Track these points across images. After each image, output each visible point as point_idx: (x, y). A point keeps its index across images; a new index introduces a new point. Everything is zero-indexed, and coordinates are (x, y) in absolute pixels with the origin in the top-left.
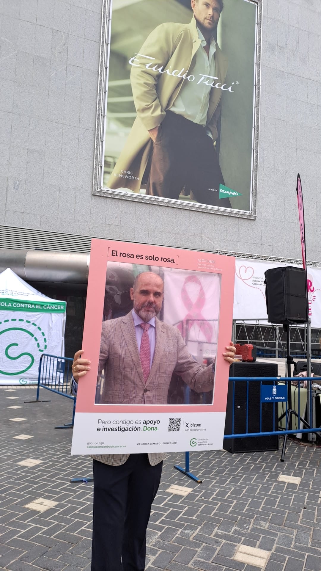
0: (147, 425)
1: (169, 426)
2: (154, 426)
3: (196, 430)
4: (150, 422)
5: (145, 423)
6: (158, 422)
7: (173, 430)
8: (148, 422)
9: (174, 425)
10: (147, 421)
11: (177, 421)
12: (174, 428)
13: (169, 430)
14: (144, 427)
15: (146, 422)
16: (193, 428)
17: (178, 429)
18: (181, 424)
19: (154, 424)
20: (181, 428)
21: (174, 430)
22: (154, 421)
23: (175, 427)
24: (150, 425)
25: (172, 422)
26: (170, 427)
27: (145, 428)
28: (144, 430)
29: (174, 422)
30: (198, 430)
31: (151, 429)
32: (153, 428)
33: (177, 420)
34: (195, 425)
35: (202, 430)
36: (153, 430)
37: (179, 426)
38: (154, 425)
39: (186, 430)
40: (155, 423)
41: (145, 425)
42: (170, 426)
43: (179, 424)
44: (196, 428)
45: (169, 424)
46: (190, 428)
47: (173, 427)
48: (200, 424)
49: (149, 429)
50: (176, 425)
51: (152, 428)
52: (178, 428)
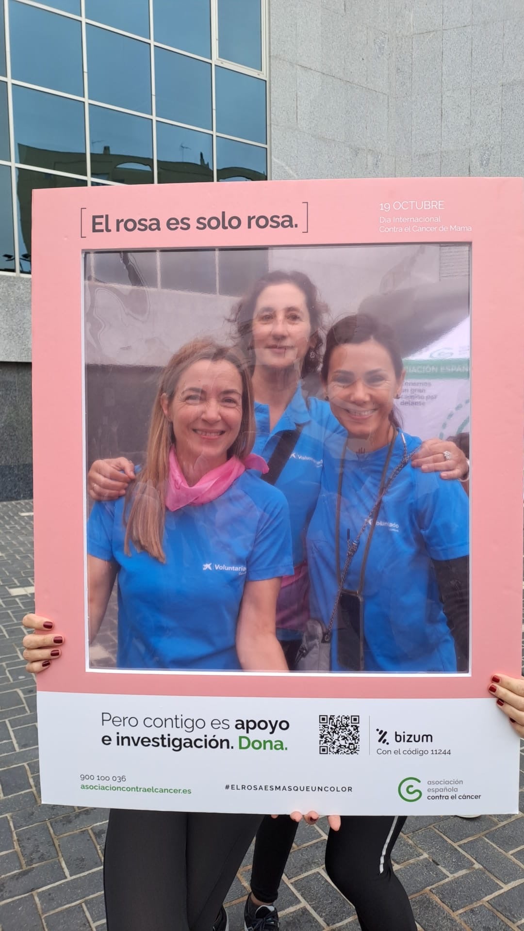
0: (248, 732)
1: (322, 737)
2: (273, 738)
3: (416, 752)
4: (257, 725)
5: (243, 728)
6: (284, 725)
7: (335, 750)
8: (251, 725)
9: (336, 736)
10: (248, 722)
11: (347, 725)
12: (340, 746)
13: (324, 750)
14: (241, 738)
15: (243, 725)
16: (404, 746)
17: (352, 747)
18: (363, 733)
19: (271, 730)
20: (362, 744)
21: (338, 752)
22: (270, 721)
23: (343, 743)
24: (255, 734)
25: (330, 726)
26: (325, 742)
27: (245, 743)
28: (241, 748)
29: (336, 726)
30: (423, 753)
31: (263, 745)
32: (270, 742)
33: (345, 721)
34: (410, 738)
35: (435, 752)
36: (271, 748)
37: (354, 739)
38: (271, 733)
39: (380, 751)
40: (274, 728)
41: (243, 732)
42: (324, 739)
43: (353, 732)
44: (413, 746)
45: (319, 732)
46: (393, 745)
47: (334, 743)
48: (427, 736)
49: (257, 745)
50: (343, 734)
51: (265, 742)
52: (350, 744)
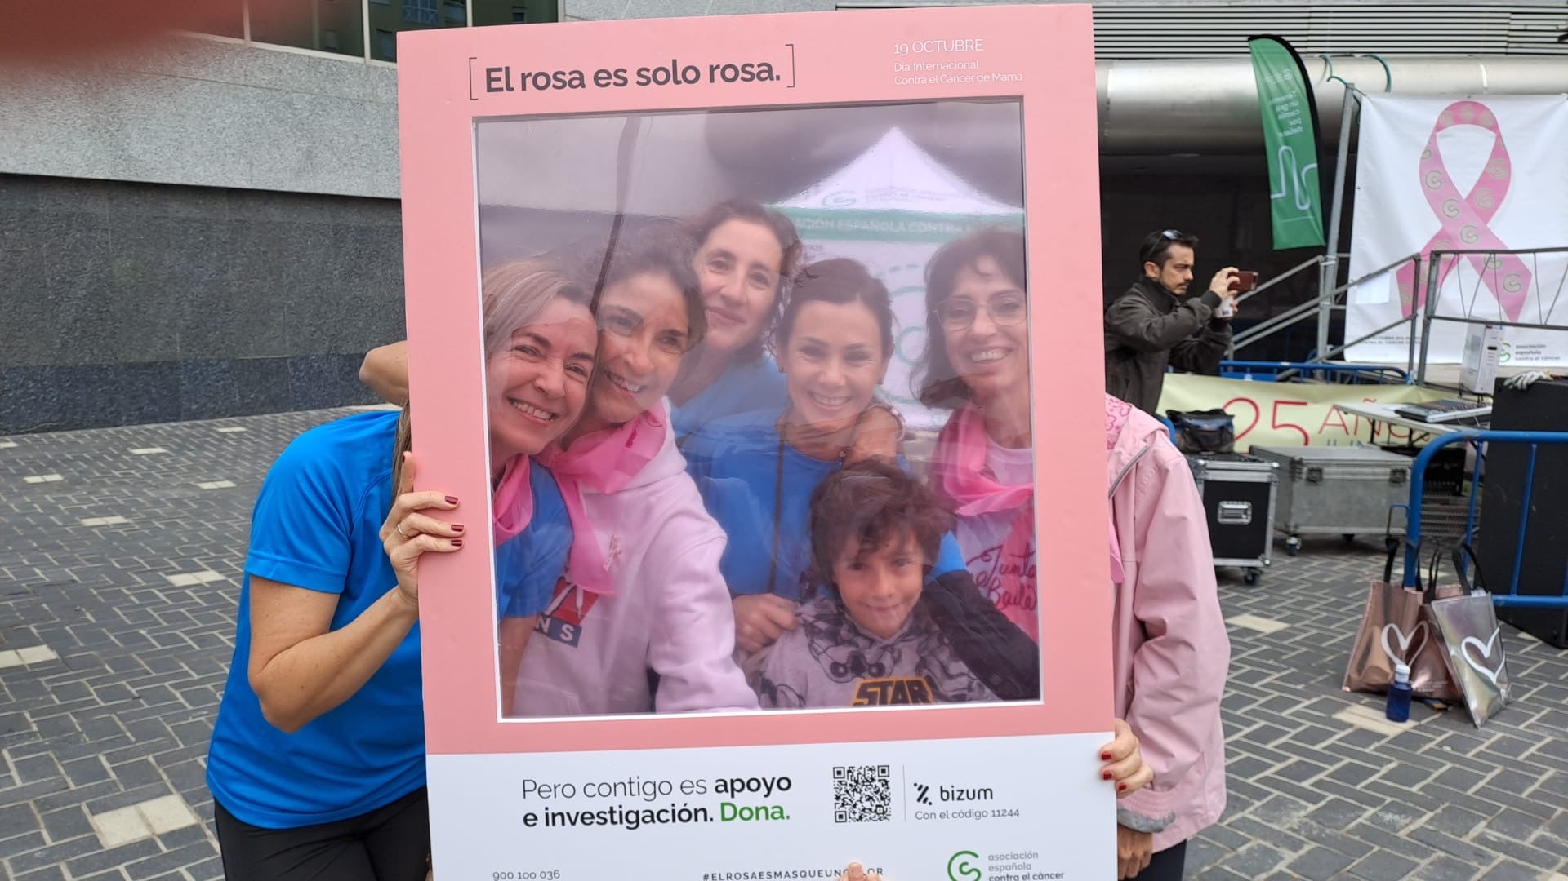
0: (733, 796)
1: (838, 798)
2: (769, 802)
3: (971, 814)
4: (746, 785)
5: (726, 790)
6: (784, 784)
7: (857, 816)
8: (738, 786)
9: (857, 796)
10: (732, 782)
11: (873, 780)
12: (864, 810)
13: (841, 817)
14: (723, 805)
15: (727, 786)
16: (953, 806)
17: (880, 810)
18: (894, 790)
19: (766, 792)
20: (894, 806)
21: (861, 818)
22: (764, 780)
23: (867, 805)
24: (744, 799)
25: (849, 782)
26: (843, 805)
27: (729, 811)
28: (724, 819)
29: (857, 782)
30: (980, 815)
31: (755, 813)
32: (766, 808)
33: (869, 774)
34: (962, 794)
35: (997, 814)
36: (767, 818)
37: (883, 799)
38: (766, 796)
39: (919, 815)
40: (769, 789)
41: (726, 796)
42: (840, 801)
43: (882, 789)
44: (966, 805)
45: (834, 792)
46: (938, 806)
47: (855, 806)
48: (985, 791)
49: (746, 814)
50: (868, 793)
51: (758, 809)
52: (877, 806)
